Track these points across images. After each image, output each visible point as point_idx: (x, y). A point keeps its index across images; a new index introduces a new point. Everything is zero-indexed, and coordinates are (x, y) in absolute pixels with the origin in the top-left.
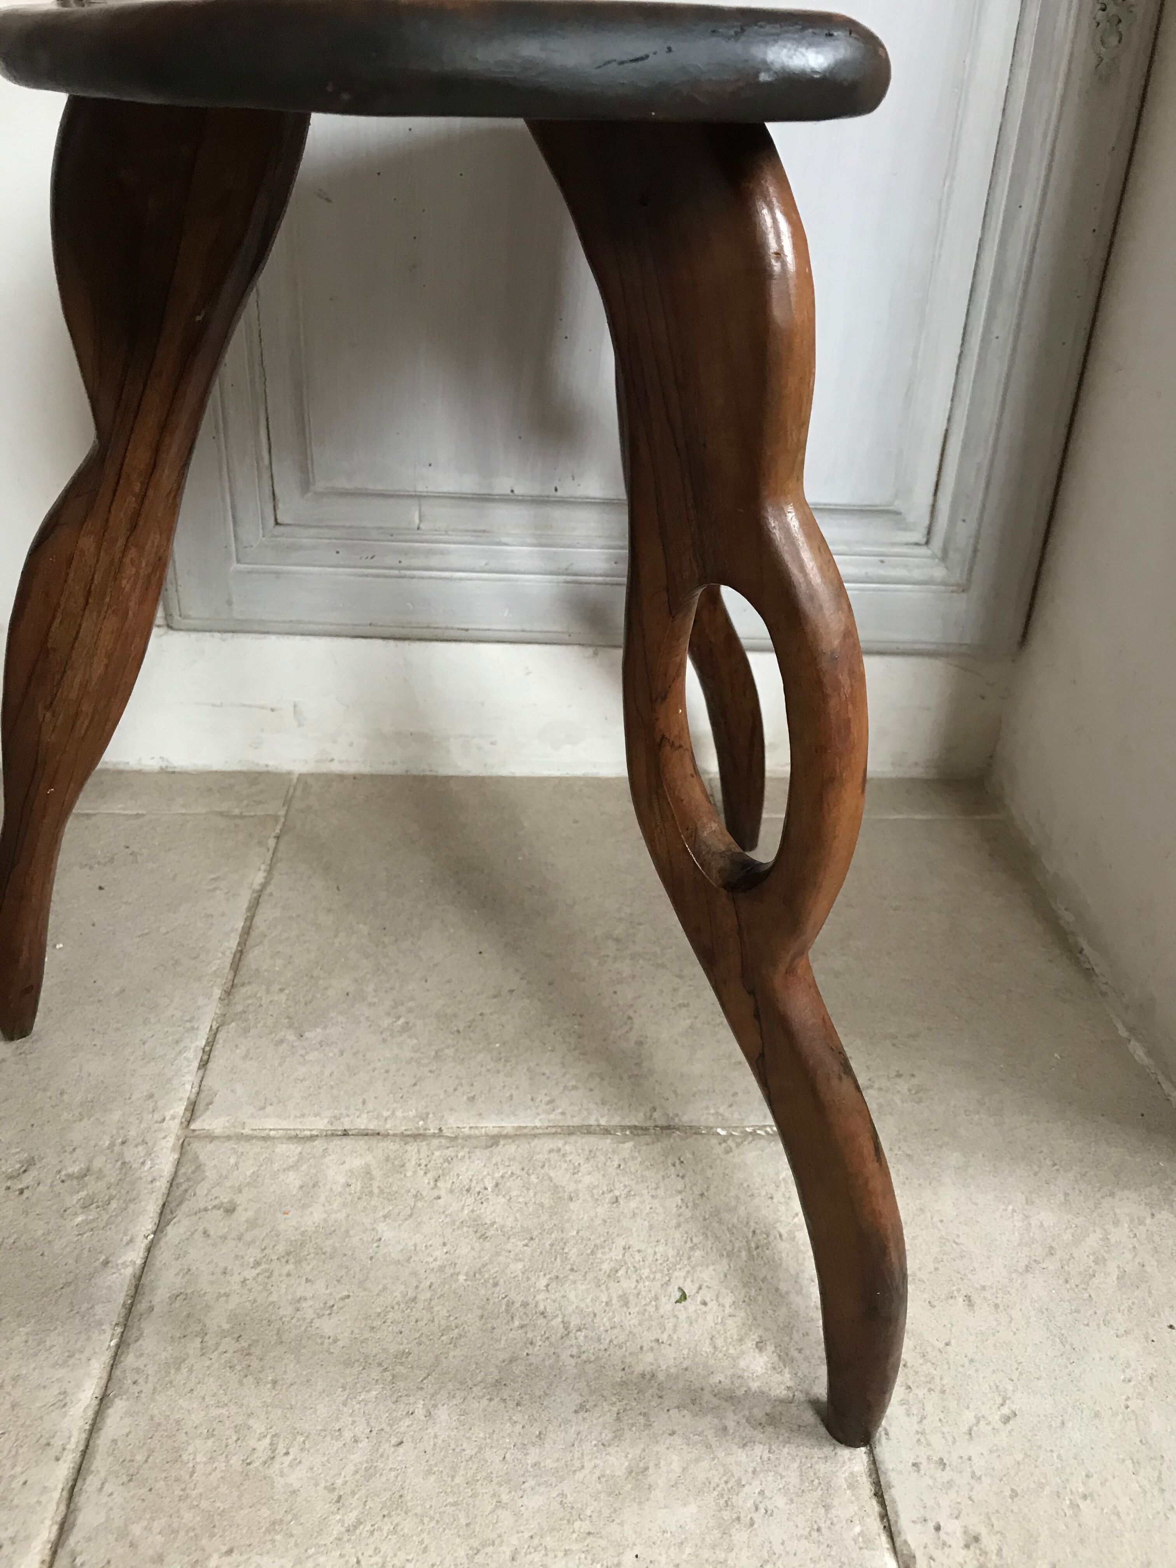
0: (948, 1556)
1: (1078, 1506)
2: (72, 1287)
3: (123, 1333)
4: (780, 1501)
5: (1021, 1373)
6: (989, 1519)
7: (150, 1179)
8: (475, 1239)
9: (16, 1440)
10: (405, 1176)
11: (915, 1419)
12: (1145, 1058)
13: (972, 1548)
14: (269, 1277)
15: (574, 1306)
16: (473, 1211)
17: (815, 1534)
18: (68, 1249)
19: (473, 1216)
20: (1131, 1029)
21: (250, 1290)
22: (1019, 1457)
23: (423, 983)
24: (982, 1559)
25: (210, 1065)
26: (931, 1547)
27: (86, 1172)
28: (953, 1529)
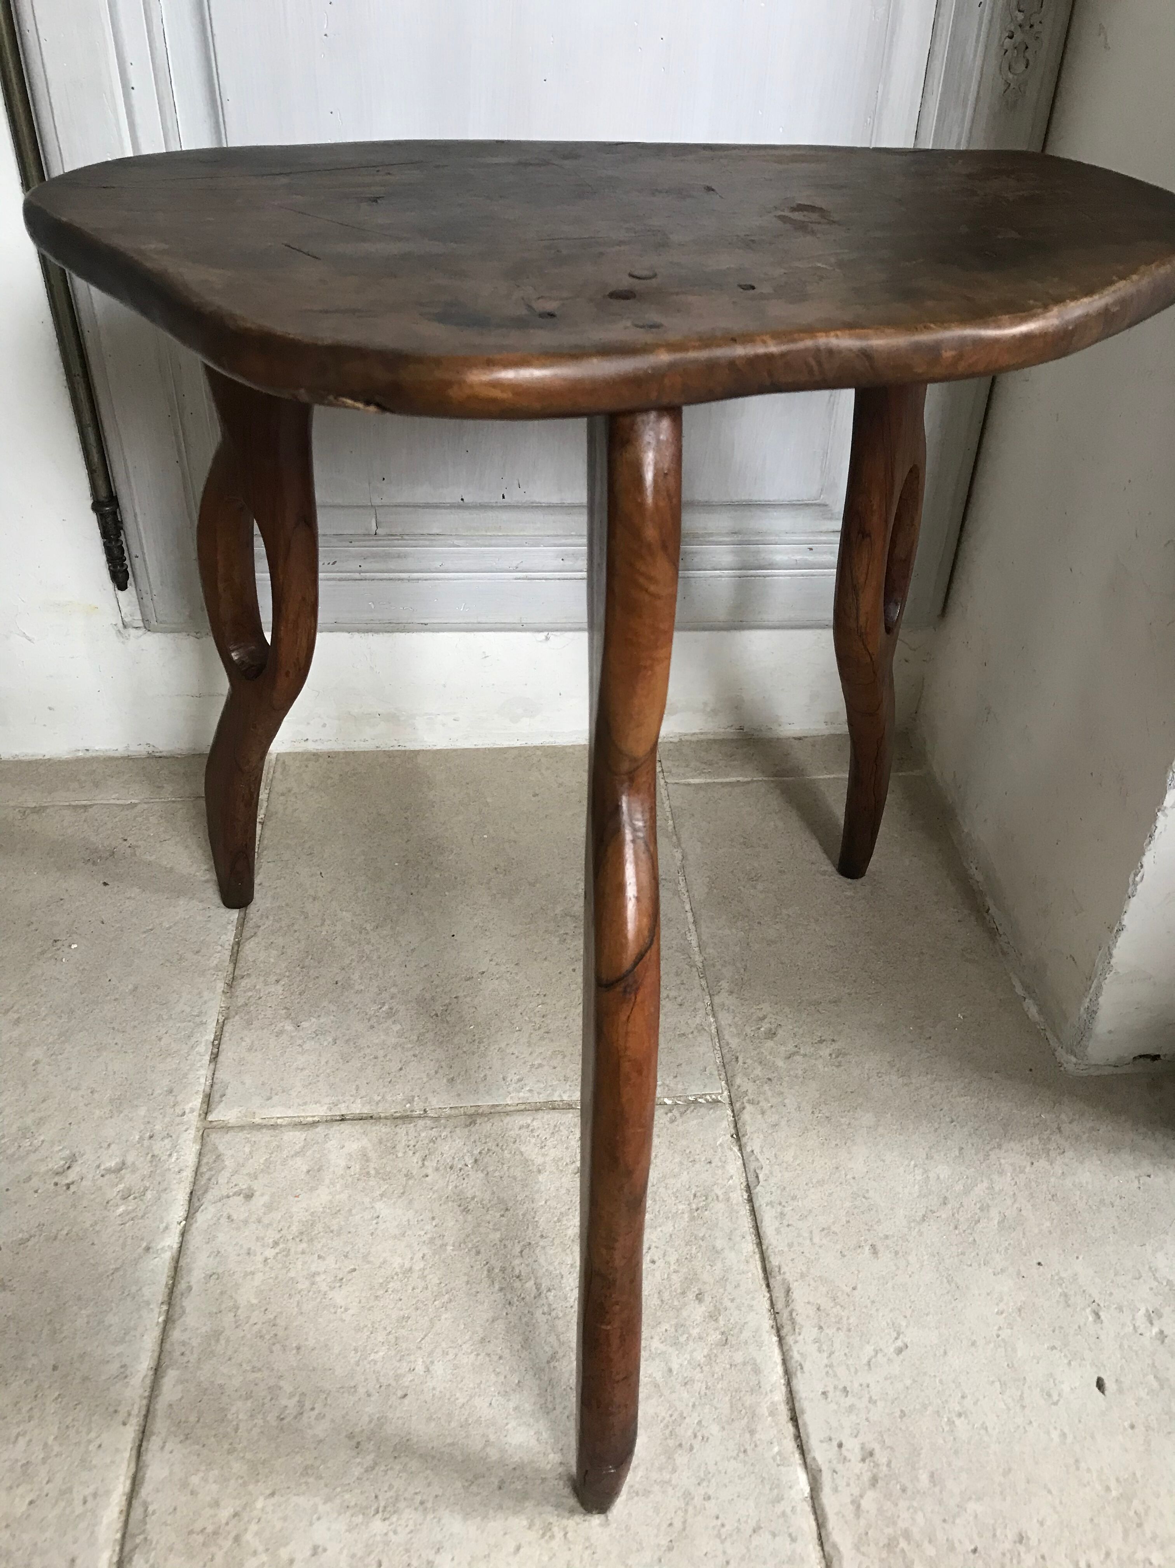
0: (848, 1469)
1: (954, 1422)
2: (121, 1273)
3: (168, 1311)
4: (715, 1429)
5: (913, 1311)
6: (882, 1436)
7: (177, 1170)
8: (459, 1213)
9: (89, 1410)
10: (397, 1156)
11: (825, 1355)
12: (1037, 1016)
13: (867, 1461)
14: (287, 1256)
15: (544, 1270)
16: (456, 1187)
17: (742, 1455)
18: (114, 1238)
19: (457, 1191)
20: (1026, 987)
21: (271, 1268)
22: (908, 1382)
23: (403, 968)
24: (875, 1470)
25: (221, 1058)
26: (835, 1462)
27: (122, 1166)
28: (853, 1447)
